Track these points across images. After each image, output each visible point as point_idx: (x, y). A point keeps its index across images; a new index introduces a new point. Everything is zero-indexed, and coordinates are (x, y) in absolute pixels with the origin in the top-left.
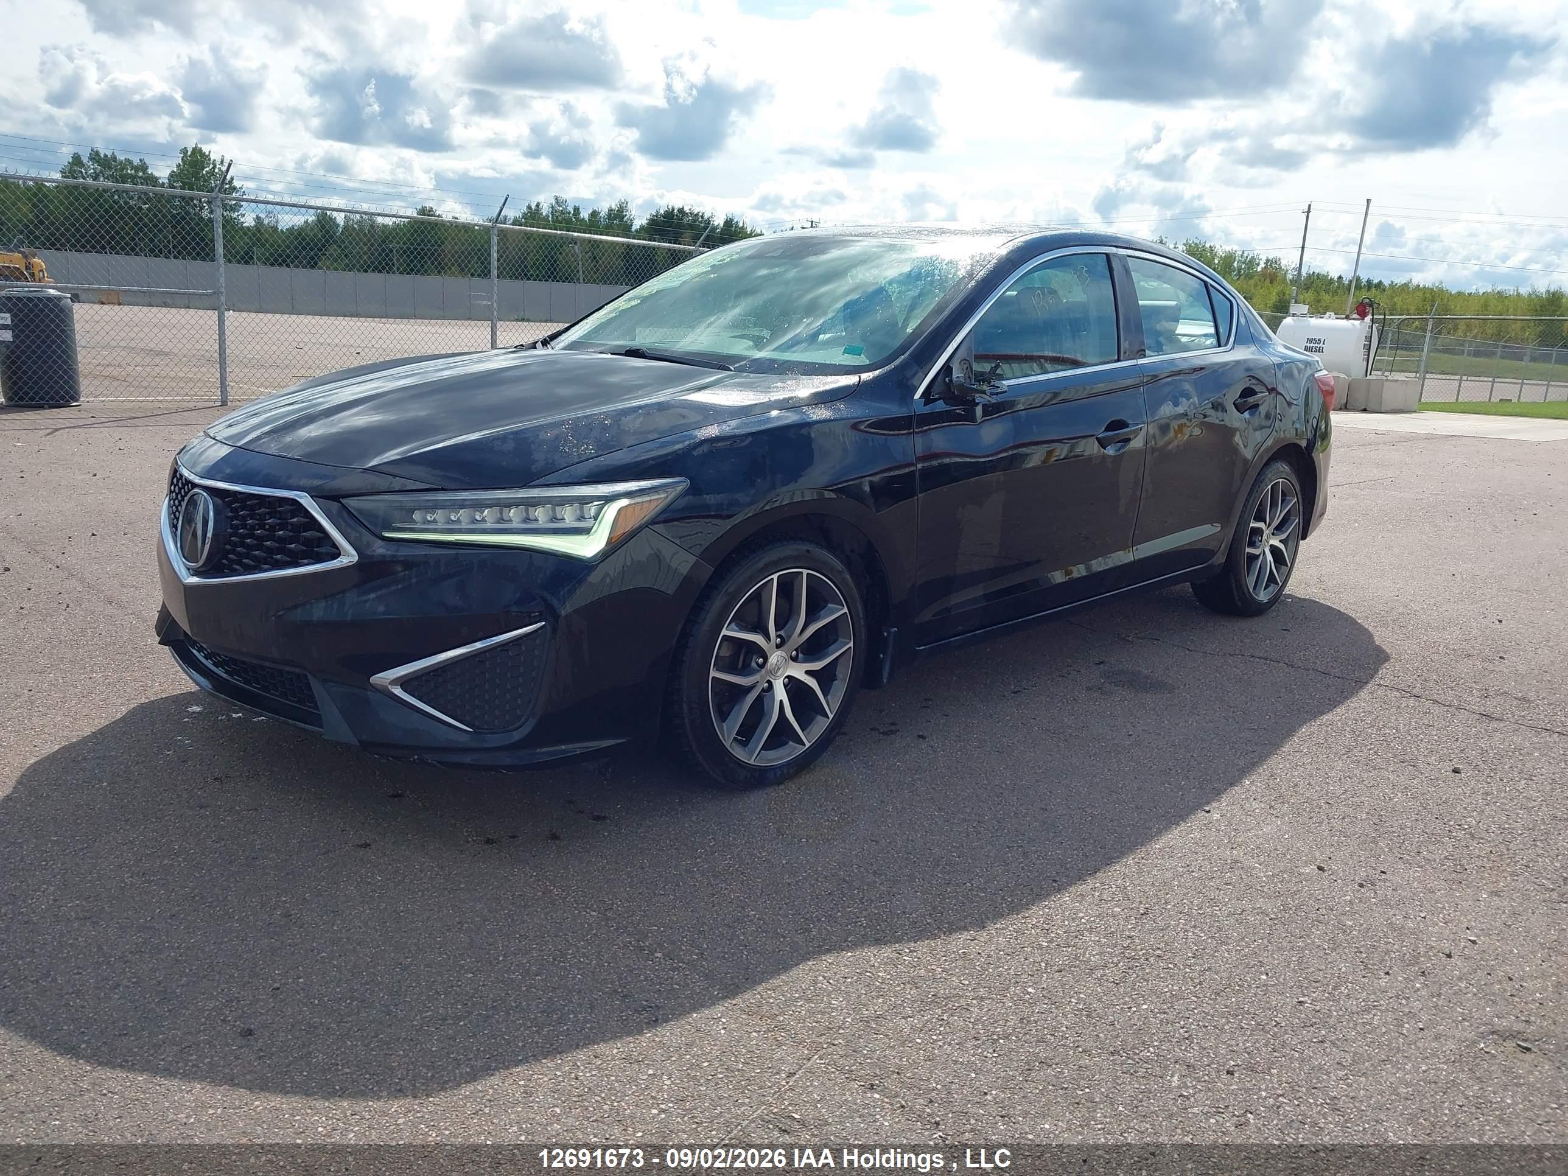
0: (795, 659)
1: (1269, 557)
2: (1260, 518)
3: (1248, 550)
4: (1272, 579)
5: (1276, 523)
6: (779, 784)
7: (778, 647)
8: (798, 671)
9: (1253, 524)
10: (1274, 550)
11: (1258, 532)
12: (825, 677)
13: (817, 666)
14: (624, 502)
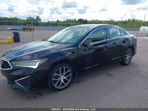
0: (64, 76)
1: (128, 59)
2: (127, 55)
3: (125, 58)
4: (129, 61)
5: (129, 55)
6: (63, 90)
7: (62, 75)
8: (65, 78)
9: (126, 55)
10: (129, 58)
11: (127, 56)
12: (68, 78)
13: (67, 77)
14: (40, 62)
